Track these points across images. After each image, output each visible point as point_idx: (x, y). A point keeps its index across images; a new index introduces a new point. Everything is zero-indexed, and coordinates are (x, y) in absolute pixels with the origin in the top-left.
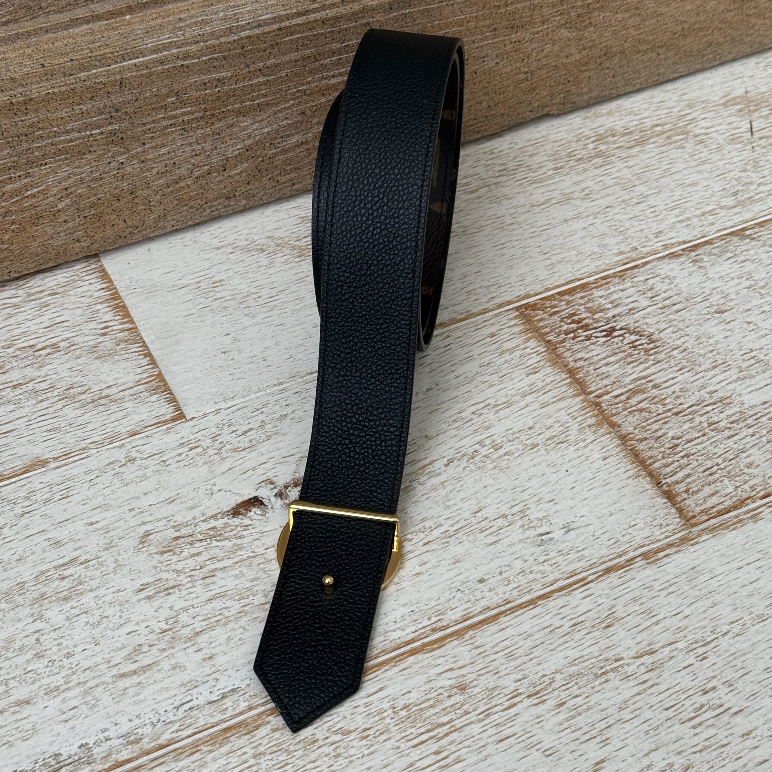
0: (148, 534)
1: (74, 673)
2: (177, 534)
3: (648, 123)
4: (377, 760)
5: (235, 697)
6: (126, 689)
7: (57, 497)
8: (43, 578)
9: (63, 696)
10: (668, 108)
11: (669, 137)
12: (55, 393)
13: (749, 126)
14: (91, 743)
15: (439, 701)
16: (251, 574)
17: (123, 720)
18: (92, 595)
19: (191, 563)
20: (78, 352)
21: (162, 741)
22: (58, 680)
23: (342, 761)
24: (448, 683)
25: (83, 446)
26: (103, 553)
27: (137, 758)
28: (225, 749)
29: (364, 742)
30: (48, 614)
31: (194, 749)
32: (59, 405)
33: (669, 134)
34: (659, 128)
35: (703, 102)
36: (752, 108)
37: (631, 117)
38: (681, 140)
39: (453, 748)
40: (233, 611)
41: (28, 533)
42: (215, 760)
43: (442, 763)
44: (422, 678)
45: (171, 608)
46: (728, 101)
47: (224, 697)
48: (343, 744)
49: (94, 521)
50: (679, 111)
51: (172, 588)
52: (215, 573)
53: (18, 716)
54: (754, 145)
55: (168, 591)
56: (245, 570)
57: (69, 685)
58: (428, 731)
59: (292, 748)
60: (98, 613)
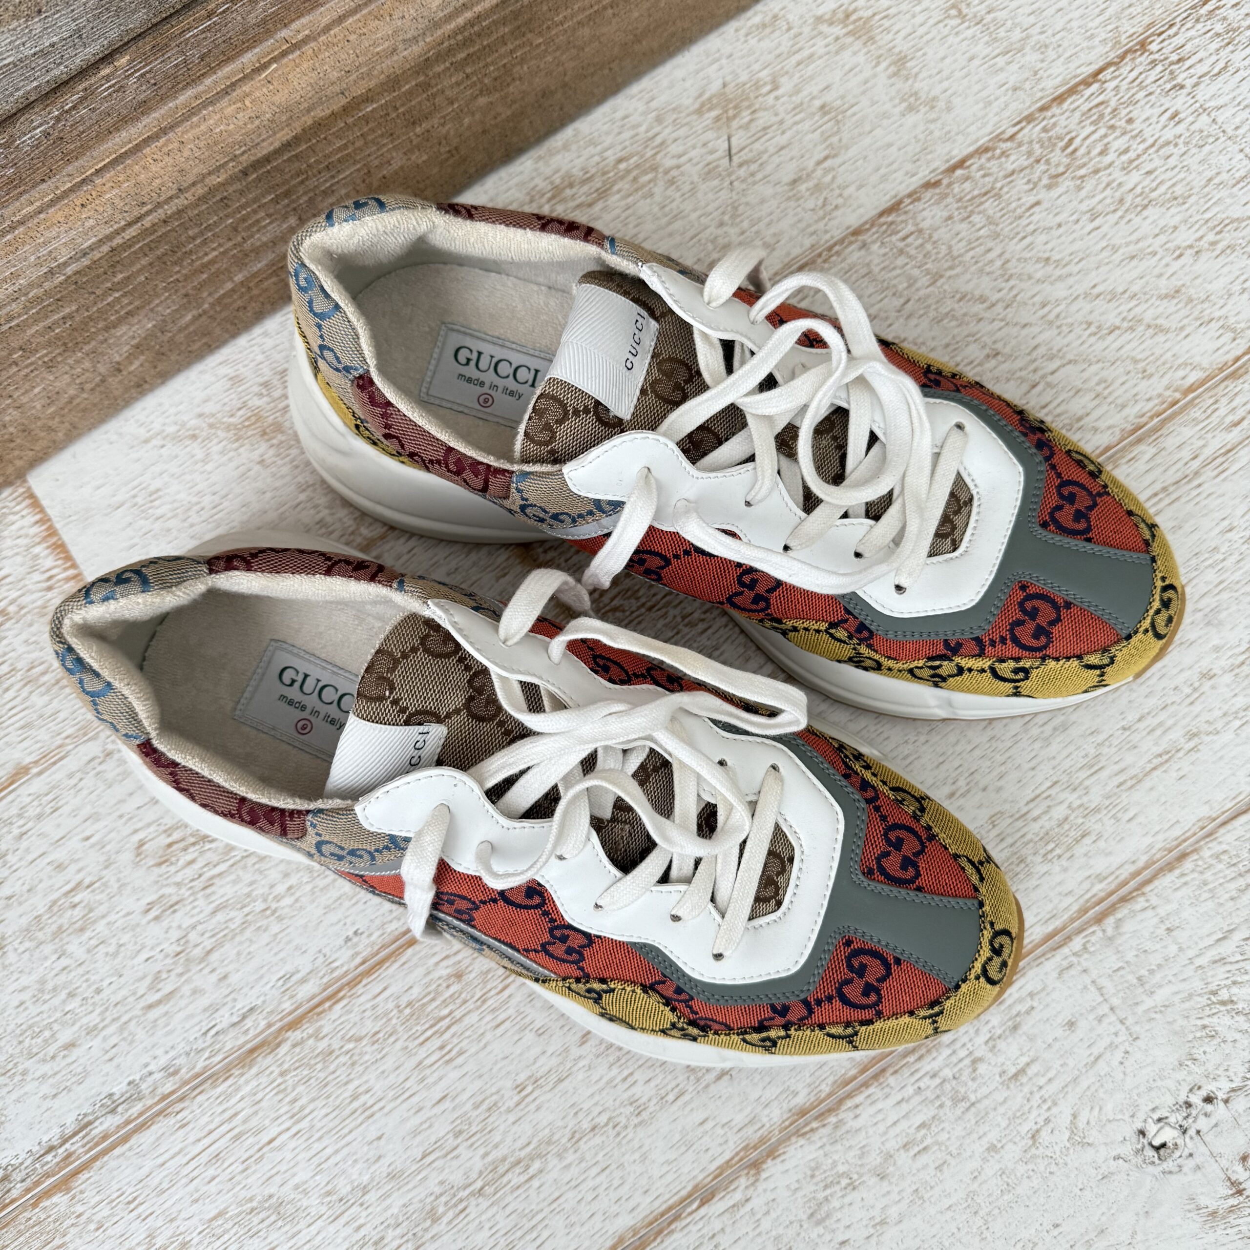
0: (141, 844)
1: (107, 1009)
2: (170, 840)
3: (611, 156)
4: (388, 1064)
5: (253, 1017)
6: (156, 1021)
7: (48, 810)
8: (55, 909)
9: (104, 1033)
10: (635, 127)
11: (635, 179)
12: (19, 676)
13: (726, 145)
14: (137, 1077)
15: (438, 993)
16: (247, 877)
17: (159, 1052)
18: (104, 922)
19: (190, 872)
20: (29, 617)
21: (197, 1069)
22: (94, 1019)
23: (359, 1069)
24: (444, 972)
25: (59, 742)
26: (104, 873)
27: (180, 1088)
28: (254, 1070)
29: (376, 1046)
30: (70, 948)
31: (226, 1072)
32: (25, 693)
33: (634, 173)
34: (623, 166)
35: (674, 109)
36: (731, 113)
37: (591, 150)
38: (650, 182)
39: (455, 1041)
40: (238, 922)
41: (30, 857)
42: (247, 1082)
43: (447, 1058)
44: (420, 971)
45: (179, 927)
46: (703, 105)
47: (244, 1017)
48: (357, 1051)
49: (88, 833)
50: (647, 131)
51: (177, 903)
52: (215, 881)
53: (69, 1060)
54: (733, 177)
55: (173, 907)
56: (241, 873)
57: (106, 1022)
58: (431, 1027)
59: (313, 1062)
60: (114, 941)
